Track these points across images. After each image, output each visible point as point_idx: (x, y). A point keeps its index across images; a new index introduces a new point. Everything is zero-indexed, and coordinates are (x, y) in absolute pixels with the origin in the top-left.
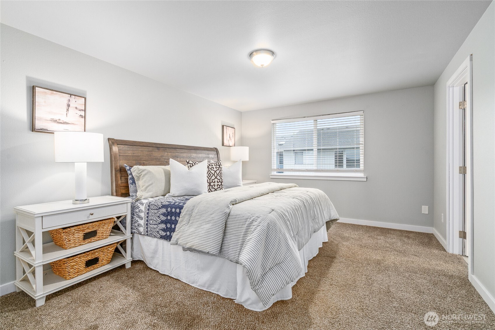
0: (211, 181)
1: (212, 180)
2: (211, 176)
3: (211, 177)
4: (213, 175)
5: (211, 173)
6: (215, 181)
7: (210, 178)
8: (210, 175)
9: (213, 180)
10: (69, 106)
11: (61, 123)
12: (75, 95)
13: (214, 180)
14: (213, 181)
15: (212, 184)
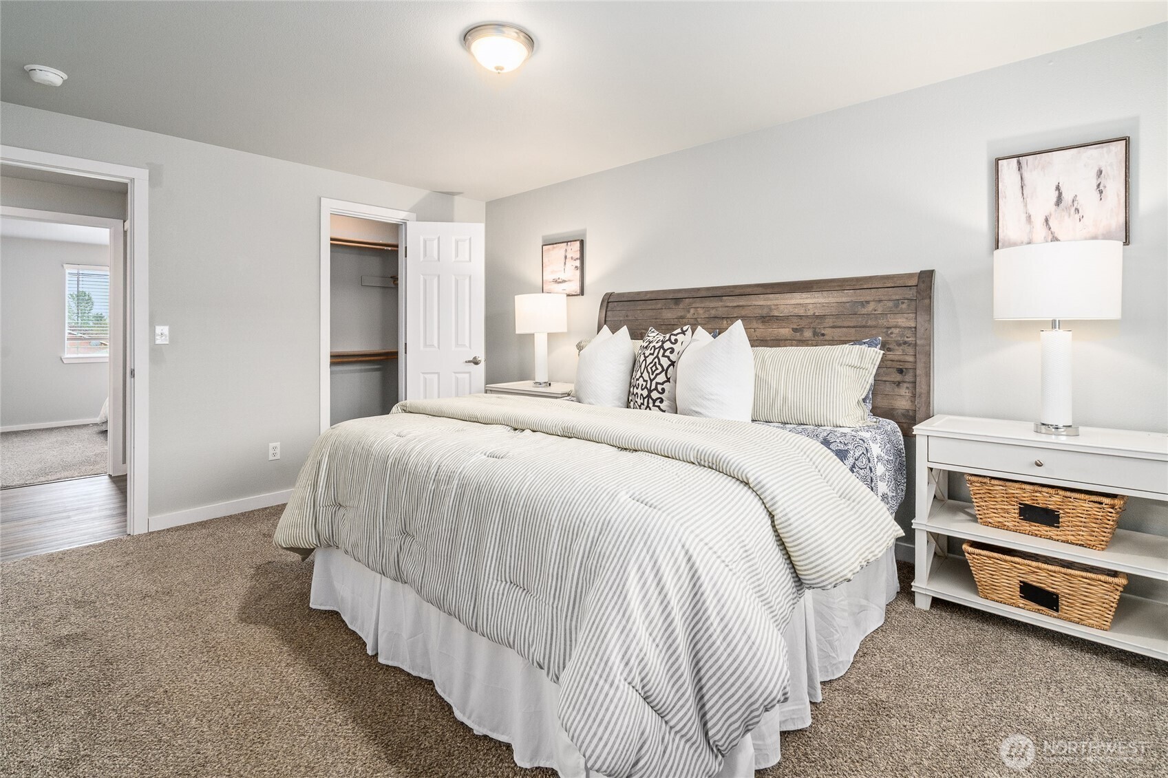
0: (653, 387)
1: (657, 383)
2: (657, 372)
3: (657, 375)
4: (663, 370)
5: (660, 364)
6: (663, 390)
7: (652, 377)
8: (654, 368)
9: (658, 386)
10: (566, 257)
11: (560, 282)
12: (571, 241)
13: (662, 384)
14: (660, 387)
15: (655, 395)
